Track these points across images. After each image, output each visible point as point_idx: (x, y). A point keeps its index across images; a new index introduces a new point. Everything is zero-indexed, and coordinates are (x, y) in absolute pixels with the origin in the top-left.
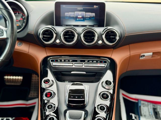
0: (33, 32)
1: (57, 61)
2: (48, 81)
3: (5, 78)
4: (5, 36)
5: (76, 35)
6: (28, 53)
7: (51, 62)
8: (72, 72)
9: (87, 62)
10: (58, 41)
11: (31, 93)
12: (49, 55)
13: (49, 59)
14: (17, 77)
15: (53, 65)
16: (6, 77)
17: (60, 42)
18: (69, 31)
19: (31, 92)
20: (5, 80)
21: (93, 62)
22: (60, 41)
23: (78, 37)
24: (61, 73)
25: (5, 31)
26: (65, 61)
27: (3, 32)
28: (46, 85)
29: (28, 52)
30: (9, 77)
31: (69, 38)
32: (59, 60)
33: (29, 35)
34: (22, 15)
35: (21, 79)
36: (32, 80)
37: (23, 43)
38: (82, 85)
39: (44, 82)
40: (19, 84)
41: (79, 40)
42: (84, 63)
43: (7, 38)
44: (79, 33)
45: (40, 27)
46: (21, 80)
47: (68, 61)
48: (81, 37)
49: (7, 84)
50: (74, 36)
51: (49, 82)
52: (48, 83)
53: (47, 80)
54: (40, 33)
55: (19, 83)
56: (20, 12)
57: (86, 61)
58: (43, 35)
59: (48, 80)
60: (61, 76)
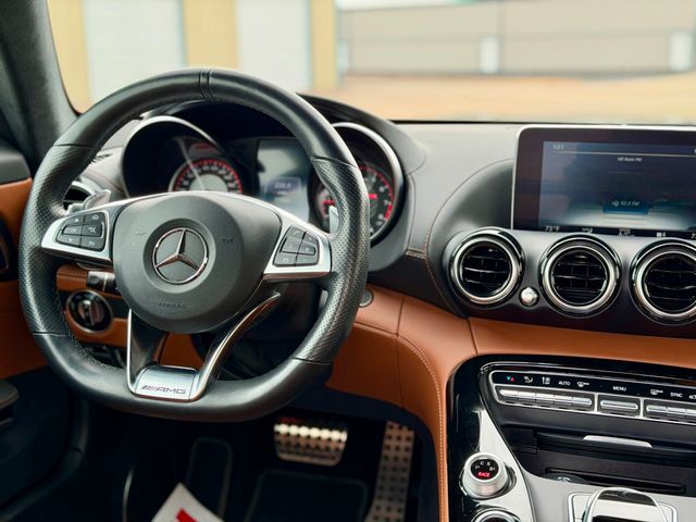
0: (424, 251)
1: (519, 380)
2: (491, 469)
3: (278, 433)
4: (323, 266)
5: (613, 274)
6: (395, 337)
7: (494, 385)
8: (587, 438)
9: (659, 396)
10: (528, 295)
11: (378, 508)
12: (483, 350)
13: (484, 368)
14: (325, 434)
15: (501, 397)
16: (282, 429)
17: (538, 299)
18: (579, 254)
19: (376, 502)
20: (277, 438)
21: (685, 398)
22: (536, 296)
23: (618, 281)
24: (535, 435)
25: (324, 243)
26: (554, 382)
27: (316, 251)
28: (479, 485)
29: (397, 334)
30: (294, 430)
31: (577, 284)
32: (530, 376)
33: (406, 262)
34: (378, 178)
35: (340, 441)
36: (385, 452)
37: (376, 296)
38: (649, 502)
39: (475, 471)
40: (331, 463)
41: (624, 294)
42: (642, 399)
43: (331, 275)
44: (626, 264)
45: (453, 232)
46: (342, 446)
47: (568, 383)
48: (632, 283)
49: (285, 456)
50: (602, 274)
51: (493, 474)
52: (491, 477)
53: (486, 461)
54: (452, 259)
55: (333, 458)
56: (369, 170)
57: (654, 392)
58: (464, 266)
59: (489, 464)
60: (534, 451)
